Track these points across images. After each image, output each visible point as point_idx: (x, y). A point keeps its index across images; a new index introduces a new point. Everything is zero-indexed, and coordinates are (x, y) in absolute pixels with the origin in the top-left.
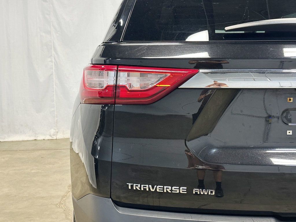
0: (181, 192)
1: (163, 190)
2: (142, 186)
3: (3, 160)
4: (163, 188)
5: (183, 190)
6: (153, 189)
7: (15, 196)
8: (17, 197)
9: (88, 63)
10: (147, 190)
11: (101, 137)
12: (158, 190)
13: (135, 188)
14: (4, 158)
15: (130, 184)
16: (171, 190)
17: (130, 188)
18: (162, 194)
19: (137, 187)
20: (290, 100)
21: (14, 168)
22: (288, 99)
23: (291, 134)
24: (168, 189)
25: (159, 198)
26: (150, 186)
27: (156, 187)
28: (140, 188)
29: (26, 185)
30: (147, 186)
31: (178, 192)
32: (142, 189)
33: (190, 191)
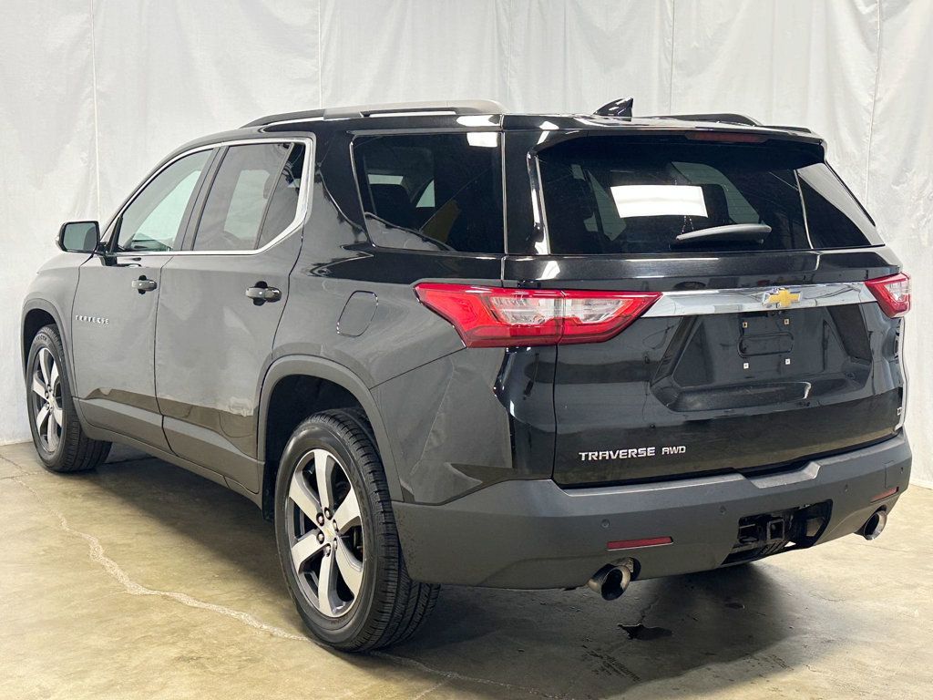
0: (649, 455)
1: (627, 455)
2: (601, 453)
4: (627, 452)
5: (651, 451)
6: (614, 456)
10: (607, 458)
13: (590, 459)
15: (583, 454)
16: (637, 454)
17: (584, 458)
18: (625, 462)
19: (593, 455)
20: (745, 325)
23: (748, 367)
24: (632, 452)
25: (622, 467)
26: (611, 453)
27: (619, 452)
28: (598, 457)
30: (607, 452)
31: (645, 455)
32: (600, 458)
33: (658, 451)
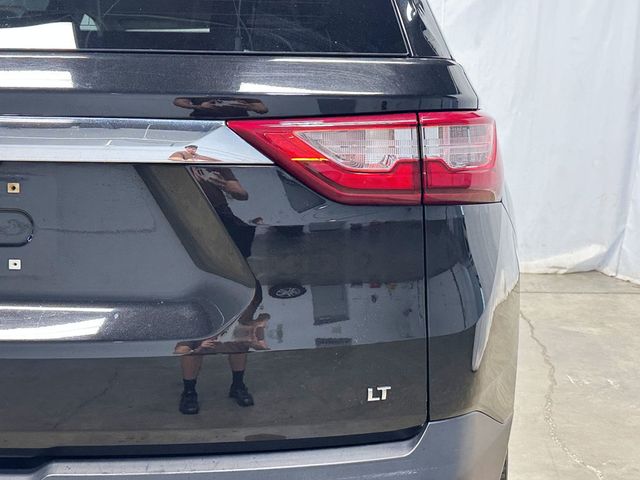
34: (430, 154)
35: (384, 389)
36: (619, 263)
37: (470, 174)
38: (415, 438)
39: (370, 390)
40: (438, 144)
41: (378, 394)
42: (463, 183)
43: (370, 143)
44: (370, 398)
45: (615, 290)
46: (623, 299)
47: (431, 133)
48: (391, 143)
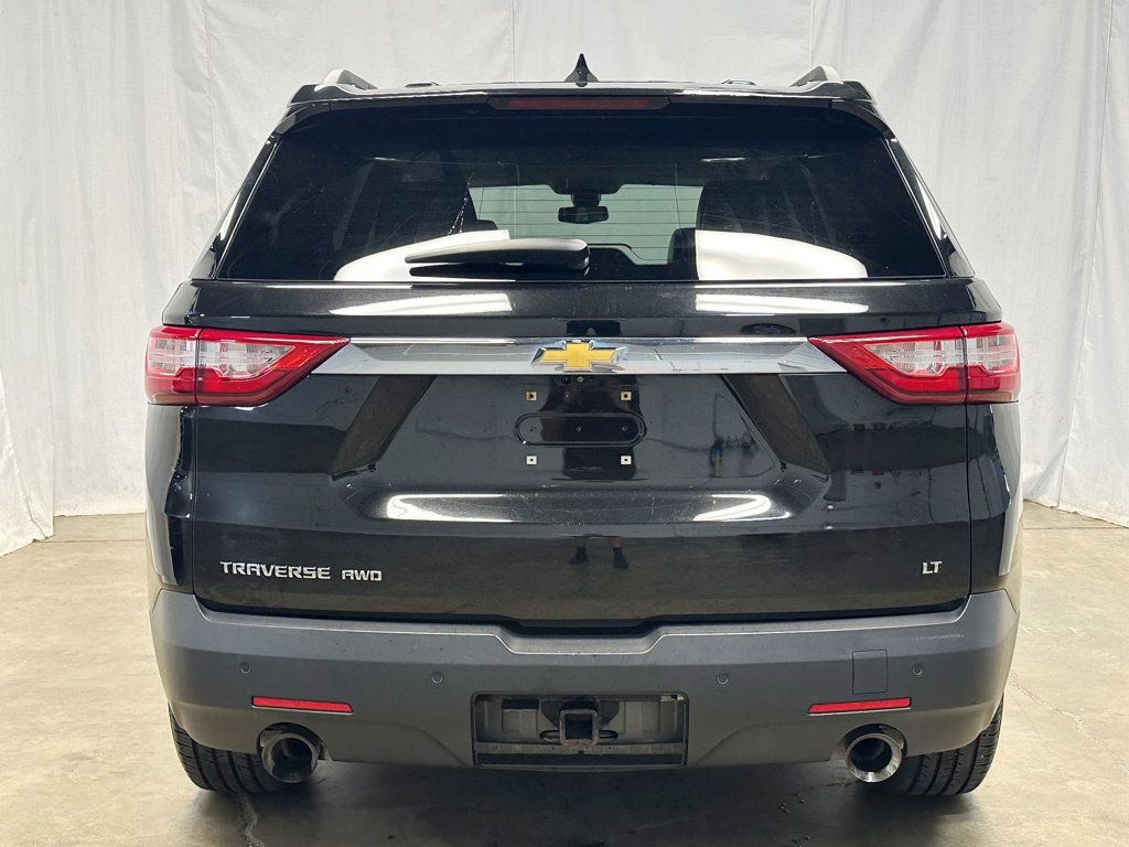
0: (320, 577)
1: (287, 573)
2: (249, 565)
3: (60, 565)
4: (287, 569)
6: (268, 571)
7: (77, 653)
8: (80, 655)
9: (159, 324)
10: (258, 574)
11: (190, 473)
12: (277, 575)
13: (235, 572)
14: (63, 561)
15: (226, 564)
16: (302, 574)
17: (226, 571)
18: (285, 583)
19: (240, 568)
20: (532, 396)
21: (89, 587)
22: (528, 394)
23: (535, 462)
25: (281, 590)
26: (264, 567)
27: (274, 569)
28: (245, 570)
29: (110, 629)
30: (258, 566)
31: (314, 577)
32: (249, 573)
33: (335, 574)
34: (973, 361)
35: (937, 564)
36: (1060, 489)
37: (999, 378)
38: (959, 609)
39: (925, 564)
40: (976, 352)
41: (931, 568)
42: (992, 385)
43: (918, 353)
44: (925, 572)
45: (1059, 525)
46: (1072, 535)
47: (972, 343)
48: (936, 353)
